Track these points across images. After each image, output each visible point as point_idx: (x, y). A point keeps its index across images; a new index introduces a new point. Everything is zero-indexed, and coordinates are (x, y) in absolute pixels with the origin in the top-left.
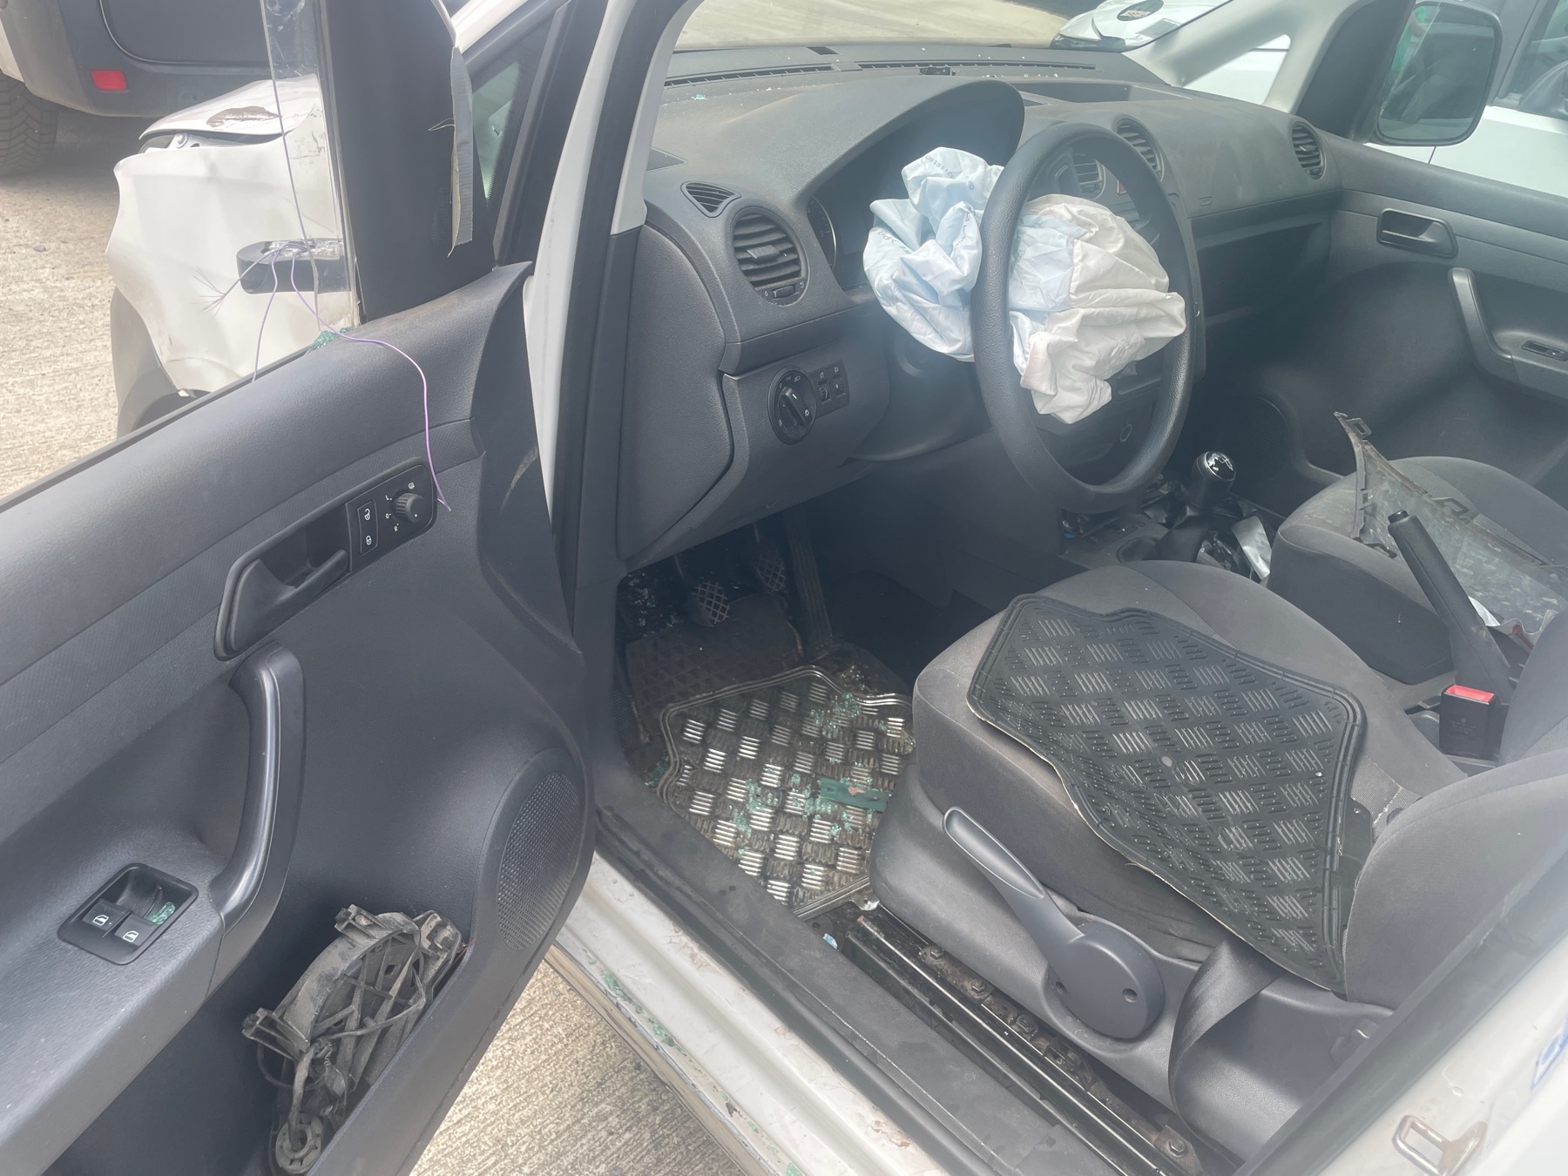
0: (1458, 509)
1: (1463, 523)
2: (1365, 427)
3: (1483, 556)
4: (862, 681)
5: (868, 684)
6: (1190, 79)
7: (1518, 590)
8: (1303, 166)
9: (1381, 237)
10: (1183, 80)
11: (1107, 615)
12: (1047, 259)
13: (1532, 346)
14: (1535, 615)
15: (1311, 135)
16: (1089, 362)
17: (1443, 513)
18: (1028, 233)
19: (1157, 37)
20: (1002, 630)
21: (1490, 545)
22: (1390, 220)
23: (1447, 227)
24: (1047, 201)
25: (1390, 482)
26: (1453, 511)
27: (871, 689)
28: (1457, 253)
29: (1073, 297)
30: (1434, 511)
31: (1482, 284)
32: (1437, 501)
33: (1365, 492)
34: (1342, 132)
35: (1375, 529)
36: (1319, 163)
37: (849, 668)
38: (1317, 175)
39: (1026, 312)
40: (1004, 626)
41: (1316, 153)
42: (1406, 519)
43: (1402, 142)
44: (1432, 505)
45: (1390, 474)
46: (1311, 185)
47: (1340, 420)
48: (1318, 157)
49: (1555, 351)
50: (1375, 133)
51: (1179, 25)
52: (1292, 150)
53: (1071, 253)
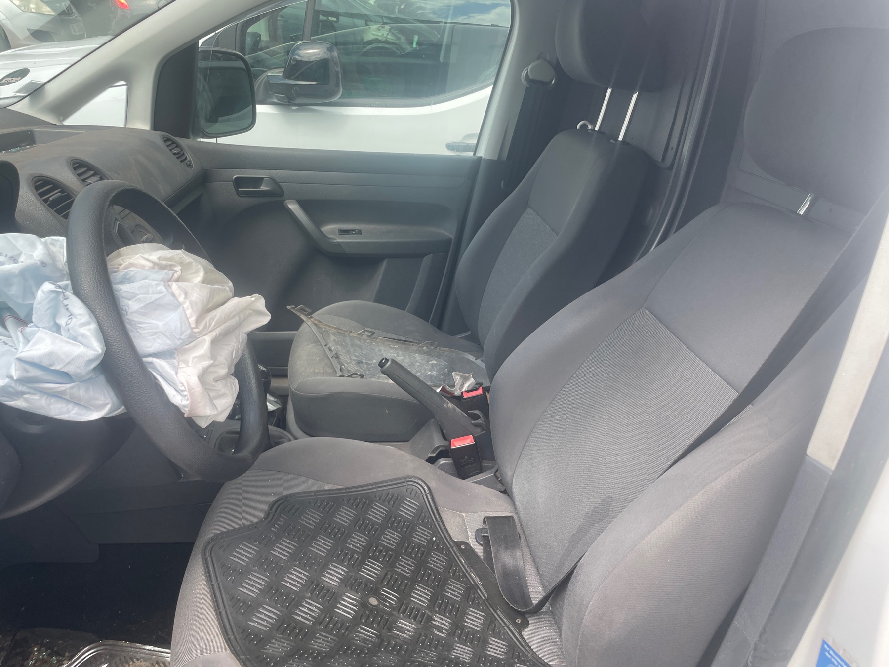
0: (370, 334)
1: (375, 340)
2: (307, 309)
3: (394, 353)
4: (50, 655)
5: (58, 654)
6: (64, 119)
7: (418, 364)
8: (181, 161)
9: (238, 193)
10: (61, 119)
11: (265, 518)
12: (154, 307)
13: (343, 232)
14: (432, 373)
15: (174, 142)
17: (364, 339)
18: (122, 289)
19: (29, 93)
20: (212, 585)
21: (392, 346)
22: (239, 182)
23: (273, 180)
25: (333, 334)
26: (368, 336)
27: (63, 656)
28: (284, 194)
29: (196, 330)
30: (359, 339)
31: (305, 205)
32: (358, 334)
33: (328, 346)
34: (186, 136)
36: (186, 158)
37: (32, 652)
38: (190, 165)
39: (156, 355)
40: (211, 580)
41: (182, 152)
42: (389, 363)
43: (220, 135)
44: (357, 337)
45: (330, 330)
46: (192, 172)
47: (292, 310)
48: (183, 154)
49: (354, 231)
50: (203, 133)
51: (43, 83)
52: (170, 153)
53: (173, 295)
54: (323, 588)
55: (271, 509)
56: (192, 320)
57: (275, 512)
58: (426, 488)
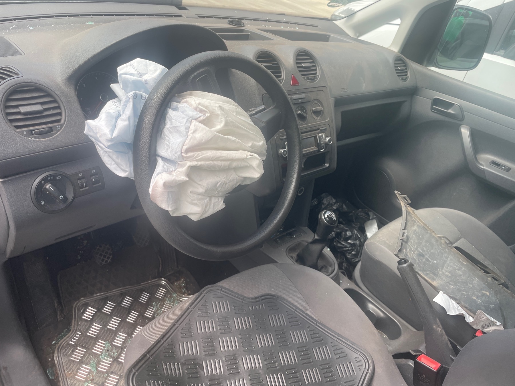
0: (448, 242)
1: (450, 248)
2: (408, 199)
3: (457, 266)
4: (184, 287)
5: (187, 289)
7: (471, 286)
8: (398, 76)
9: (432, 108)
10: (358, 35)
11: (252, 298)
12: (176, 129)
13: (494, 163)
14: (477, 300)
15: (404, 63)
16: (201, 190)
17: (441, 243)
18: (171, 113)
19: (346, 16)
21: (461, 260)
22: (436, 102)
23: (460, 108)
24: (191, 95)
25: (418, 226)
26: (446, 242)
27: (188, 291)
28: (464, 120)
29: (183, 155)
30: (437, 241)
31: (473, 134)
32: (439, 237)
33: (404, 231)
34: (420, 62)
35: (406, 250)
36: (406, 75)
37: (180, 280)
38: (405, 80)
39: (164, 159)
41: (406, 70)
42: (405, 265)
43: (446, 68)
44: (436, 238)
45: (418, 222)
47: (397, 195)
48: (407, 72)
49: (504, 167)
50: (435, 64)
51: (356, 11)
52: (394, 68)
53: (188, 128)
54: (236, 364)
55: (261, 296)
56: (185, 147)
57: (262, 300)
58: (371, 368)
